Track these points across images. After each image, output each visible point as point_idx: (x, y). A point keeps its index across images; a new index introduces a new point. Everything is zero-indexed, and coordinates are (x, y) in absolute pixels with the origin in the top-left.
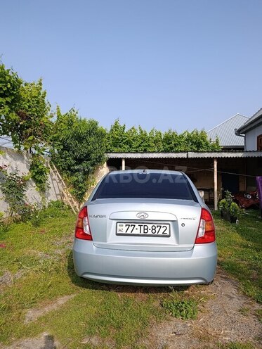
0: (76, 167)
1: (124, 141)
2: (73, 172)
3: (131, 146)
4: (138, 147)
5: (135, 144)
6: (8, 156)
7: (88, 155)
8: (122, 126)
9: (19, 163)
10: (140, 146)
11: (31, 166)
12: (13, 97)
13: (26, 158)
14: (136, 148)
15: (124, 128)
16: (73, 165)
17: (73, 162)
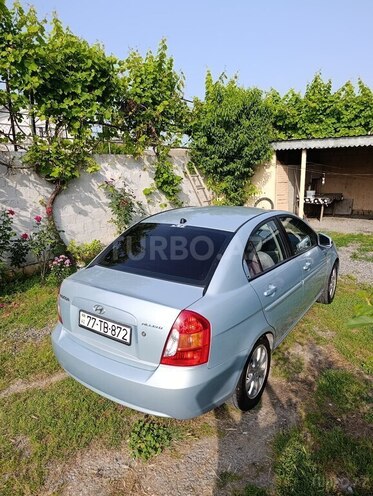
0: (226, 168)
1: (328, 111)
2: (223, 174)
3: (339, 120)
4: (353, 119)
5: (347, 115)
6: (118, 166)
7: (241, 149)
8: (326, 82)
9: (136, 171)
10: (357, 117)
11: (156, 173)
12: (104, 87)
13: (147, 163)
14: (350, 121)
15: (330, 87)
16: (222, 166)
17: (220, 161)
